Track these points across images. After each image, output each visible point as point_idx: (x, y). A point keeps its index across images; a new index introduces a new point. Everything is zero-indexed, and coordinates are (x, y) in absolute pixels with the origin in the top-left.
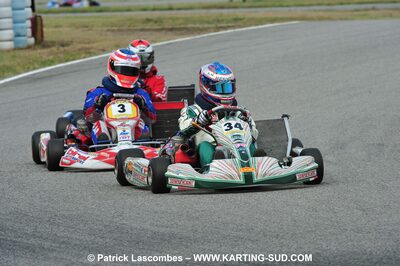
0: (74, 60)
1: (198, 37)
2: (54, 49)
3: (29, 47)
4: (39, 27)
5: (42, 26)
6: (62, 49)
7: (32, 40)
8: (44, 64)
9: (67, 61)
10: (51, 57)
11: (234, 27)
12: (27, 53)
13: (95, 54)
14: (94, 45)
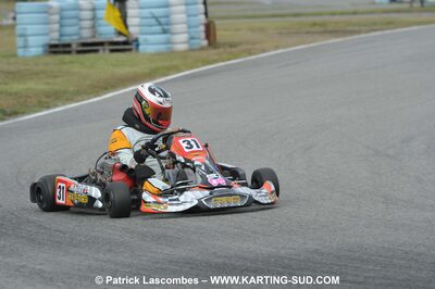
0: (236, 58)
1: (349, 38)
2: (222, 50)
3: (202, 49)
4: (212, 32)
5: (215, 29)
6: (228, 50)
7: (205, 43)
8: (209, 63)
9: (229, 60)
10: (216, 58)
11: (381, 30)
12: (197, 53)
13: (255, 54)
14: (258, 46)
